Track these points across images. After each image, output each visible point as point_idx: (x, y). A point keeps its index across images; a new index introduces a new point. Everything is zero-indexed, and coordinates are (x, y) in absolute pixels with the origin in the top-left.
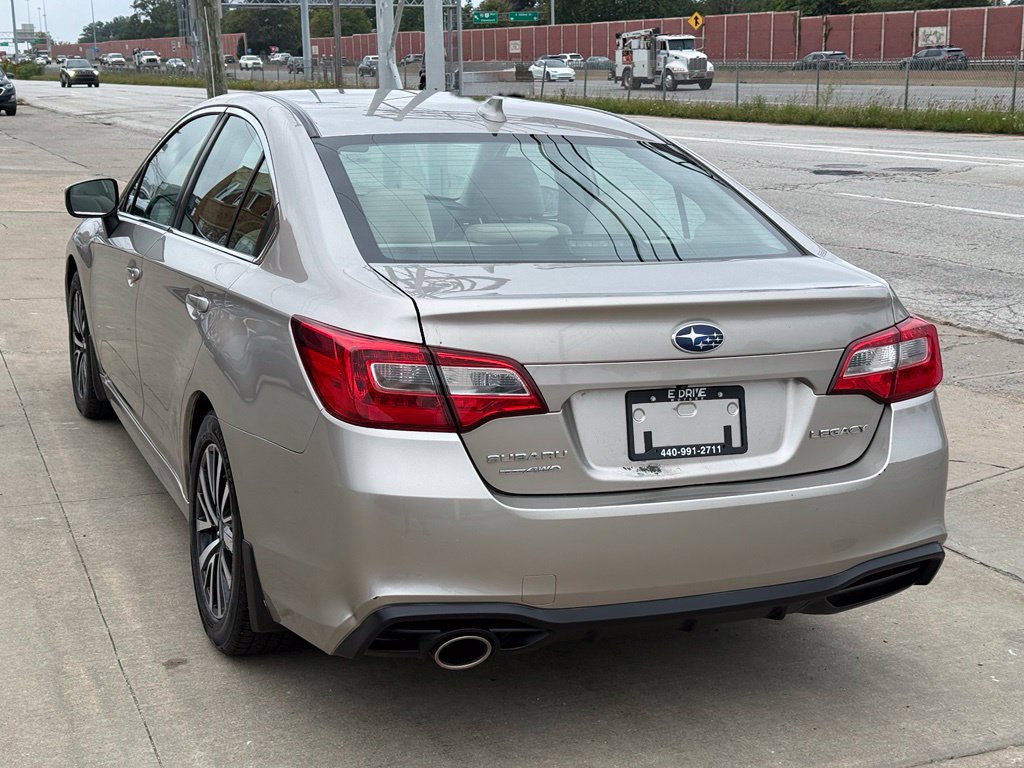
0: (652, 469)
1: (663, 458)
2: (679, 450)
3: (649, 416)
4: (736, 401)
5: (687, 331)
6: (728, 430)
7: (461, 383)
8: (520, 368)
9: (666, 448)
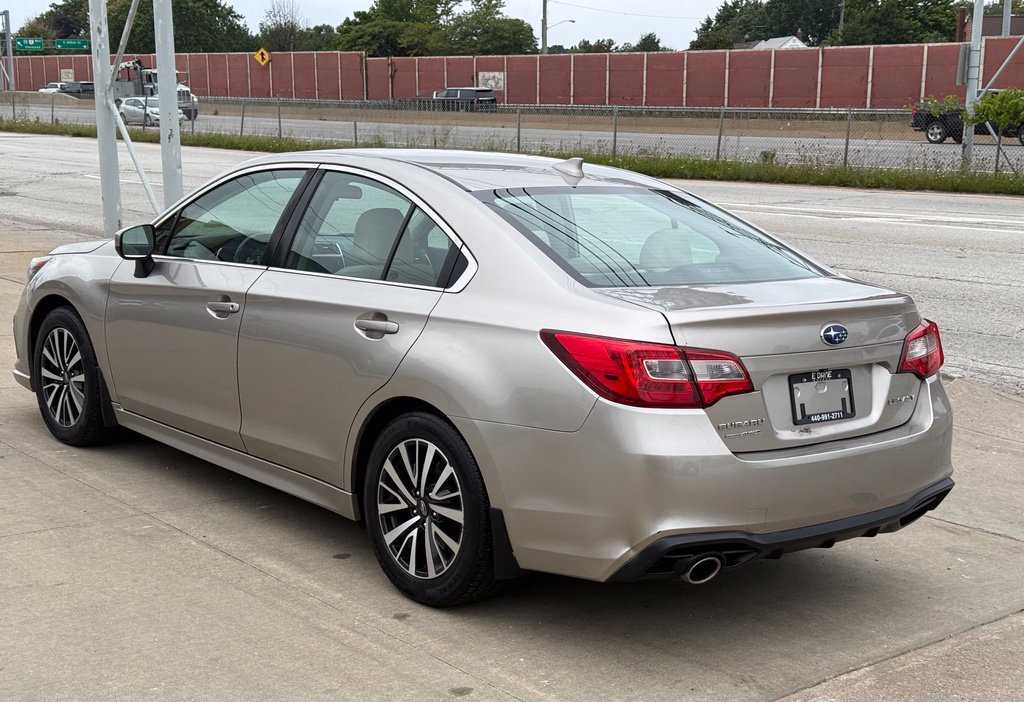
0: (807, 431)
1: (812, 422)
2: (820, 416)
3: (803, 392)
4: (846, 380)
5: (828, 330)
6: (844, 401)
7: (702, 371)
8: (738, 360)
9: (814, 415)
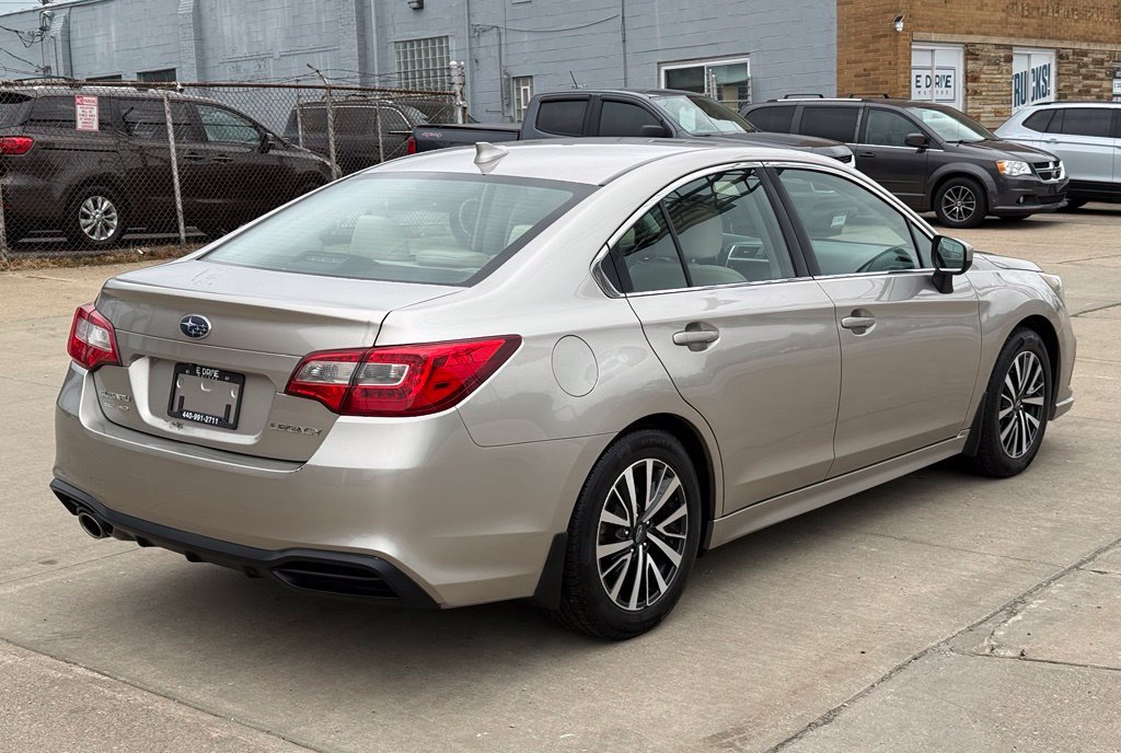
0: (179, 426)
1: (184, 418)
2: (193, 414)
4: (238, 386)
5: (186, 320)
6: (229, 407)
8: (112, 331)
9: (187, 411)
